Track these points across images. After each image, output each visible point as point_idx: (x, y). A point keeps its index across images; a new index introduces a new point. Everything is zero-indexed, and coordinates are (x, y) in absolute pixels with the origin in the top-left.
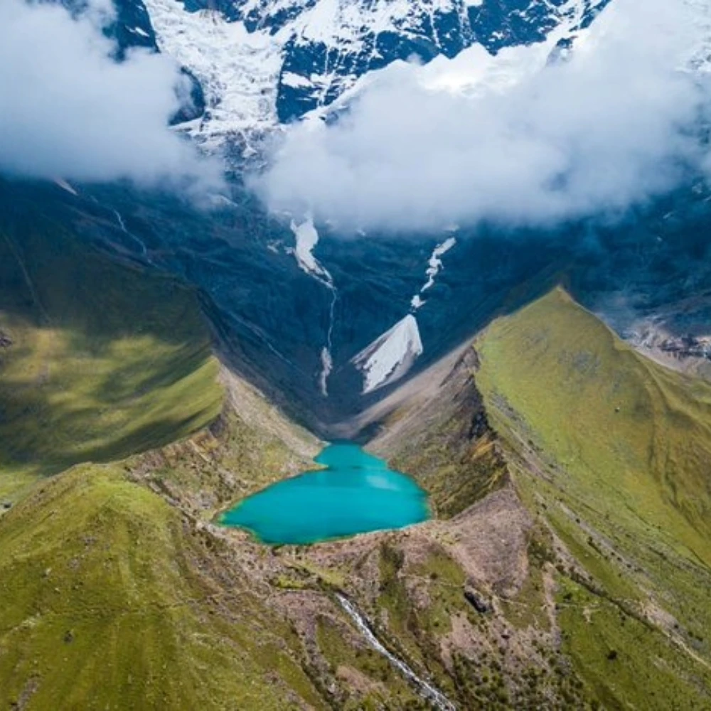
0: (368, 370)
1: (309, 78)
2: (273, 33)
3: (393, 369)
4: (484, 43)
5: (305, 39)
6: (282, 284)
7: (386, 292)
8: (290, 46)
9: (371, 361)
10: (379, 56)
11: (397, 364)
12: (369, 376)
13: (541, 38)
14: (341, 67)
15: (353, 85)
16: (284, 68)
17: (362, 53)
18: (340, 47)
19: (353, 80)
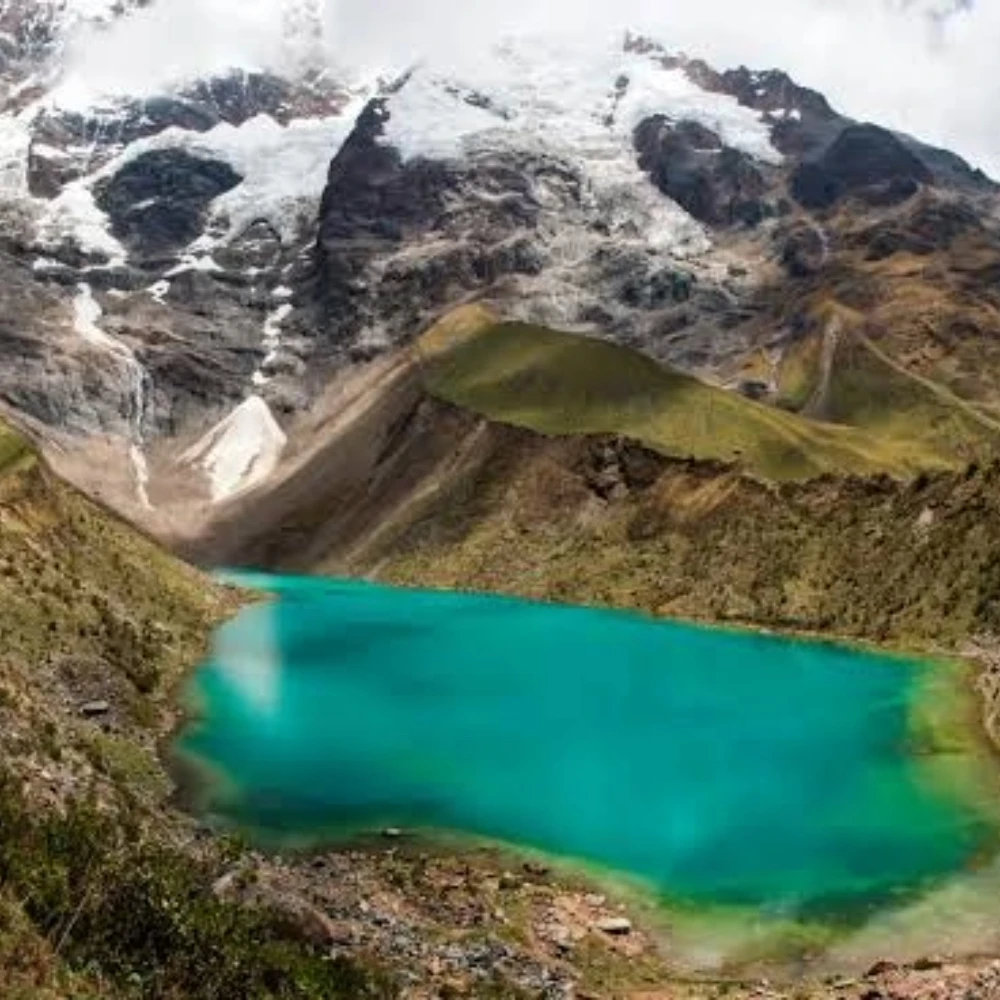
0: (211, 469)
1: (64, 150)
2: (16, 114)
3: (250, 466)
4: (271, 112)
5: (58, 110)
6: (61, 358)
7: (214, 367)
8: (36, 122)
9: (210, 458)
10: (149, 122)
11: (255, 458)
12: (215, 477)
13: (335, 112)
14: (103, 137)
15: (120, 154)
16: (34, 141)
17: (128, 122)
18: (100, 118)
19: (120, 148)
